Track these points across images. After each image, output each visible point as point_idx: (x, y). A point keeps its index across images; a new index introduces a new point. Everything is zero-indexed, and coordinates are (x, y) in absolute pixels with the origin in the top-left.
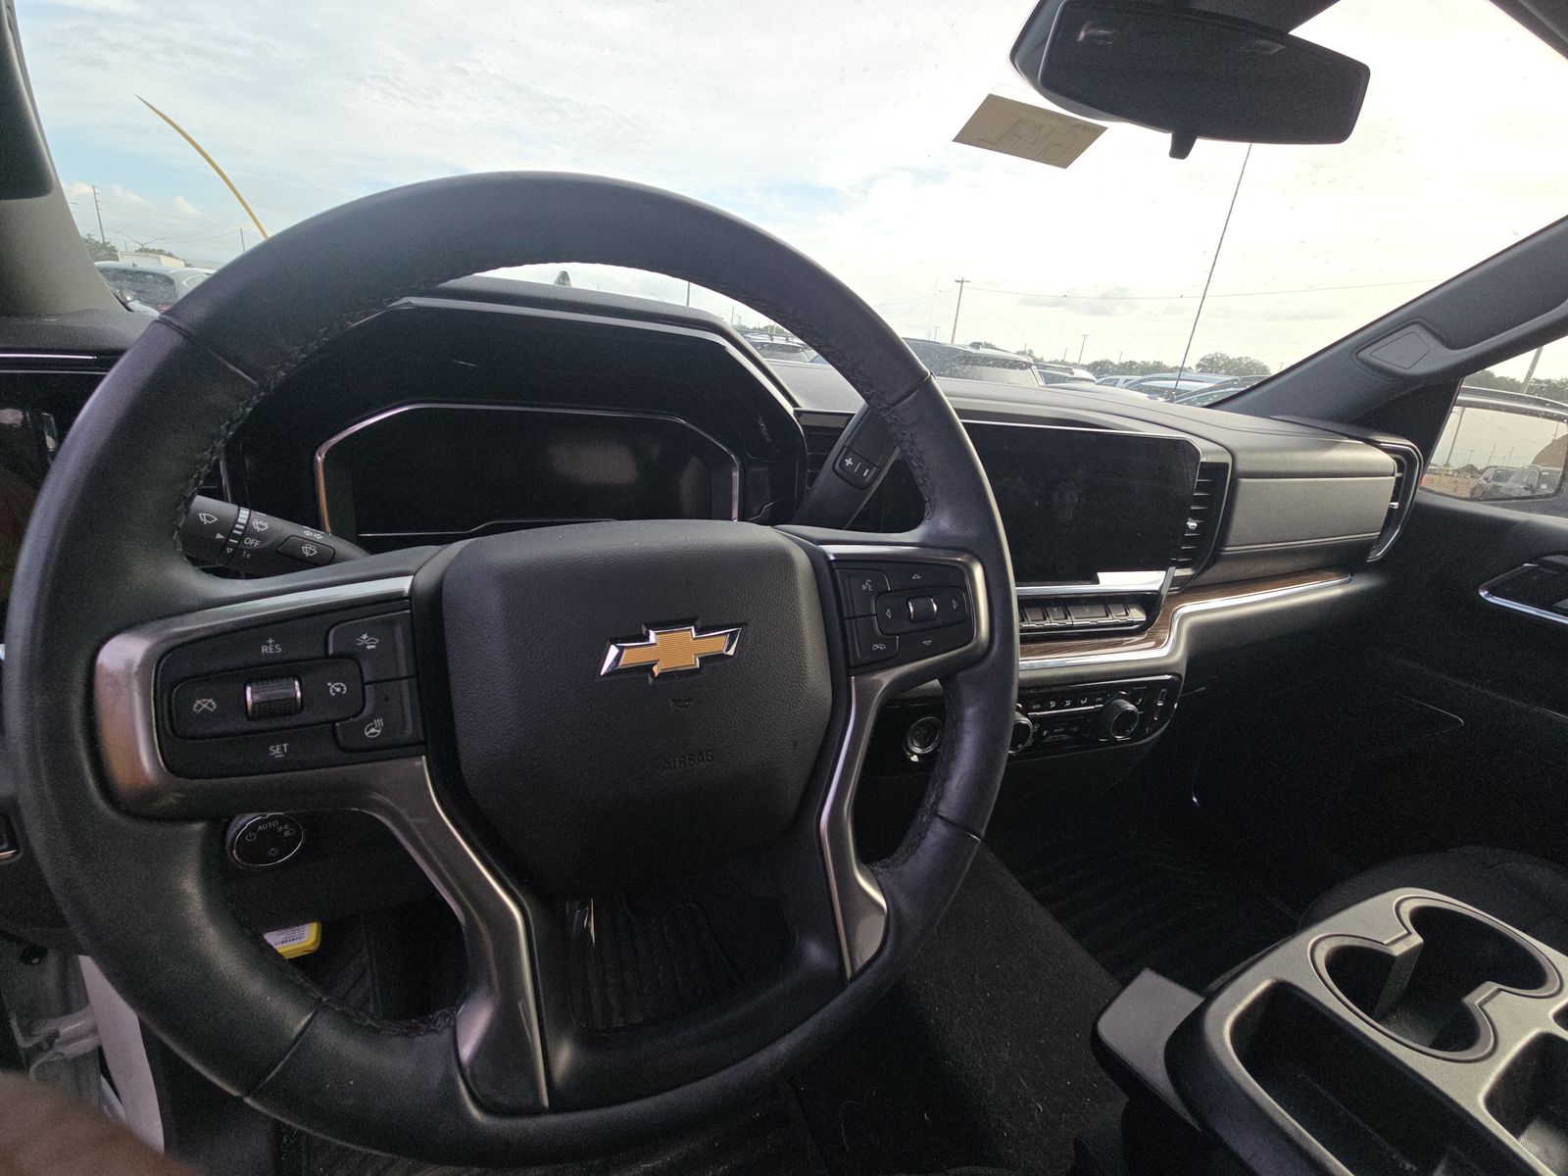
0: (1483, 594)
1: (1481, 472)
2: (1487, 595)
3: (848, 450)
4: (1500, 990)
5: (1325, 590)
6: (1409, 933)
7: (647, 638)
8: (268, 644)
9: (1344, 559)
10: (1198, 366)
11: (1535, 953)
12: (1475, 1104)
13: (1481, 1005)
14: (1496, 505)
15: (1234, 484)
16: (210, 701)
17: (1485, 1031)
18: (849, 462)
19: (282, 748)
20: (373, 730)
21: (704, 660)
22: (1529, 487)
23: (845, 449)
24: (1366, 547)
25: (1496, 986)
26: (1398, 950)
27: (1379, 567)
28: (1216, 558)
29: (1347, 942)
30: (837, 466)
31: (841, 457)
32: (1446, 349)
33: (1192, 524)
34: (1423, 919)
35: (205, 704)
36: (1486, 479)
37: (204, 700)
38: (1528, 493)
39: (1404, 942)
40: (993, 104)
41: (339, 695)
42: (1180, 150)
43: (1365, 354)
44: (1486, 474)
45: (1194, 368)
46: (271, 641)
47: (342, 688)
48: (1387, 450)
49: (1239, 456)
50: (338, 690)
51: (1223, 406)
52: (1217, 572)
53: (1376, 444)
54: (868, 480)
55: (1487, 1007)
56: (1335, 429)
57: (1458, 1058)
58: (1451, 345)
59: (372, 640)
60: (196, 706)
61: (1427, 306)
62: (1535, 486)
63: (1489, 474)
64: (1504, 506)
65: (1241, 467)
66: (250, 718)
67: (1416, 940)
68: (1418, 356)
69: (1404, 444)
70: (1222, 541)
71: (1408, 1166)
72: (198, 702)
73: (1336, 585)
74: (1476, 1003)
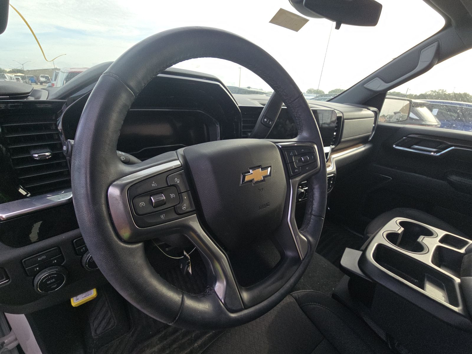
0: (394, 146)
1: (386, 116)
2: (395, 147)
3: (265, 116)
4: (424, 237)
5: (361, 149)
6: (401, 228)
7: (249, 172)
8: (153, 183)
9: (363, 141)
10: (307, 92)
11: (428, 228)
12: (430, 263)
13: (422, 241)
14: (396, 124)
15: (343, 122)
16: (143, 203)
17: (425, 246)
18: (265, 120)
19: (164, 215)
20: (184, 208)
21: (264, 177)
22: (397, 119)
23: (264, 116)
24: (368, 137)
25: (423, 236)
26: (400, 232)
27: (370, 142)
28: (339, 142)
29: (389, 232)
30: (262, 121)
31: (263, 119)
32: (385, 83)
33: (335, 133)
34: (402, 224)
35: (142, 204)
36: (387, 118)
37: (142, 203)
38: (397, 121)
39: (400, 230)
40: (282, 12)
41: (173, 197)
42: (338, 27)
43: (365, 86)
44: (387, 117)
45: (306, 93)
46: (154, 182)
47: (174, 195)
48: (373, 111)
49: (344, 114)
50: (173, 196)
51: (331, 101)
52: (339, 146)
53: (369, 109)
54: (271, 125)
55: (423, 241)
56: (359, 106)
57: (421, 253)
58: (387, 82)
59: (178, 180)
60: (140, 205)
61: (379, 72)
62: (399, 119)
63: (388, 117)
64: (397, 124)
65: (345, 117)
66: (154, 207)
67: (402, 229)
68: (378, 86)
69: (375, 109)
70: (341, 138)
71: (416, 281)
72: (140, 203)
73: (362, 147)
74: (421, 241)
